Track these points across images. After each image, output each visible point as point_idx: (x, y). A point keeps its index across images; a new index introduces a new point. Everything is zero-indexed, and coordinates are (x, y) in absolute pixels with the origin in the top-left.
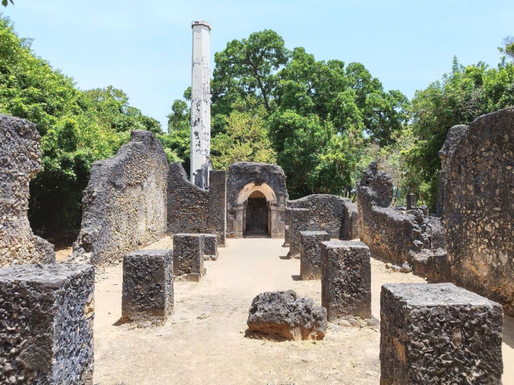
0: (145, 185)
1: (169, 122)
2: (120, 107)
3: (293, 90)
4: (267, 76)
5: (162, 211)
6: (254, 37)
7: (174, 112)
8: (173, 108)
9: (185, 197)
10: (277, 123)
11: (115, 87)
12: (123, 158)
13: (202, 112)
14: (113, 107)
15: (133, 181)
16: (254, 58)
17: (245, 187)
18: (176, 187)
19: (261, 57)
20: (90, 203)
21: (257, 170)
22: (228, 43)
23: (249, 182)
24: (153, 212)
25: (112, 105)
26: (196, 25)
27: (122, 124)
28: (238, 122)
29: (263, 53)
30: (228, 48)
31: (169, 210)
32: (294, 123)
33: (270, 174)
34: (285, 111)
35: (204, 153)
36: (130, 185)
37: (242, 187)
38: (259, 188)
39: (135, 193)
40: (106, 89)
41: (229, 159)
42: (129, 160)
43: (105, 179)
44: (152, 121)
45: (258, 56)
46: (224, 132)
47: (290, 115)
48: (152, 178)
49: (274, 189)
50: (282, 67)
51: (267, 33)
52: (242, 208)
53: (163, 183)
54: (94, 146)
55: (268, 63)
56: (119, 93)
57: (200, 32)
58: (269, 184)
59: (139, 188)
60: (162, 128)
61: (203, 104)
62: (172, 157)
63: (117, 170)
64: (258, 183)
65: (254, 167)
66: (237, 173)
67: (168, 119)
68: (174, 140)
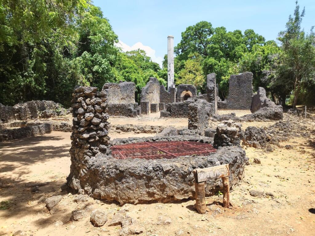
0: (154, 92)
1: (163, 64)
2: (143, 58)
3: (213, 49)
4: (206, 39)
5: (158, 100)
6: (197, 25)
7: (165, 60)
8: (164, 58)
9: (165, 96)
10: (206, 64)
11: (141, 49)
12: (148, 86)
13: (171, 67)
14: (141, 59)
15: (151, 92)
16: (199, 33)
17: (183, 92)
18: (163, 92)
19: (202, 32)
20: (142, 97)
21: (186, 87)
22: (187, 28)
23: (184, 90)
24: (156, 100)
25: (140, 58)
26: (169, 37)
27: (144, 67)
28: (189, 64)
29: (203, 31)
30: (187, 30)
31: (161, 99)
32: (212, 64)
33: (190, 88)
34: (210, 58)
35: (172, 81)
36: (150, 93)
37: (182, 92)
38: (187, 92)
39: (151, 95)
40: (137, 50)
41: (185, 80)
42: (149, 86)
43: (145, 92)
44: (156, 64)
45: (200, 32)
46: (184, 68)
47: (212, 60)
48: (155, 90)
49: (192, 92)
50: (212, 35)
51: (203, 22)
52: (182, 99)
53: (159, 92)
54: (141, 82)
55: (205, 34)
56: (142, 51)
57: (170, 40)
58: (190, 91)
59: (152, 93)
60: (160, 67)
61: (171, 64)
62: (163, 81)
63: (147, 89)
64: (187, 91)
65: (186, 86)
66: (180, 88)
67: (163, 63)
68: (164, 73)
